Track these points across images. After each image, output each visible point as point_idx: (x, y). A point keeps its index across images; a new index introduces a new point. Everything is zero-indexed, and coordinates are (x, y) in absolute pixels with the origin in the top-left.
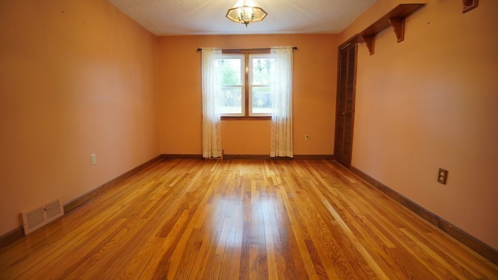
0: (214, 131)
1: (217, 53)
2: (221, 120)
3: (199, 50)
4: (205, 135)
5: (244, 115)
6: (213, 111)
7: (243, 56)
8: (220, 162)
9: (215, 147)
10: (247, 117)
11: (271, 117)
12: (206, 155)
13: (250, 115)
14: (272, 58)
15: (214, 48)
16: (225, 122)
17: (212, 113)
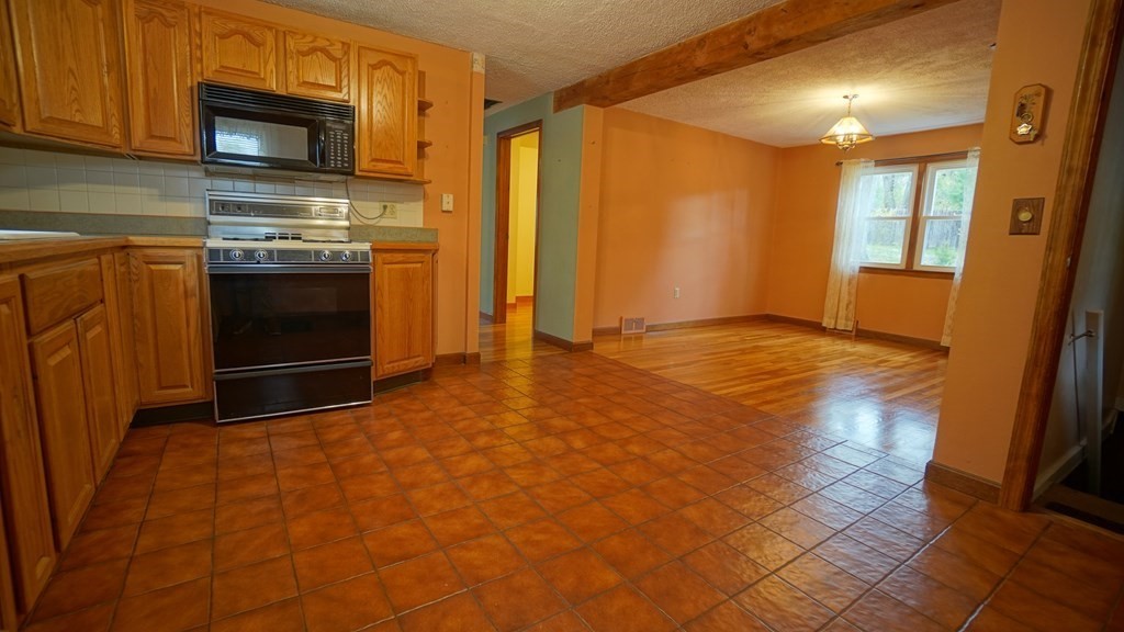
0: (845, 288)
1: (866, 167)
2: (860, 272)
3: (839, 164)
4: (829, 293)
5: (903, 267)
6: (847, 259)
7: (915, 168)
8: (849, 338)
9: (842, 313)
10: (909, 270)
11: (953, 274)
12: (827, 322)
13: (915, 268)
14: (970, 166)
15: (863, 160)
16: (867, 276)
17: (844, 258)
